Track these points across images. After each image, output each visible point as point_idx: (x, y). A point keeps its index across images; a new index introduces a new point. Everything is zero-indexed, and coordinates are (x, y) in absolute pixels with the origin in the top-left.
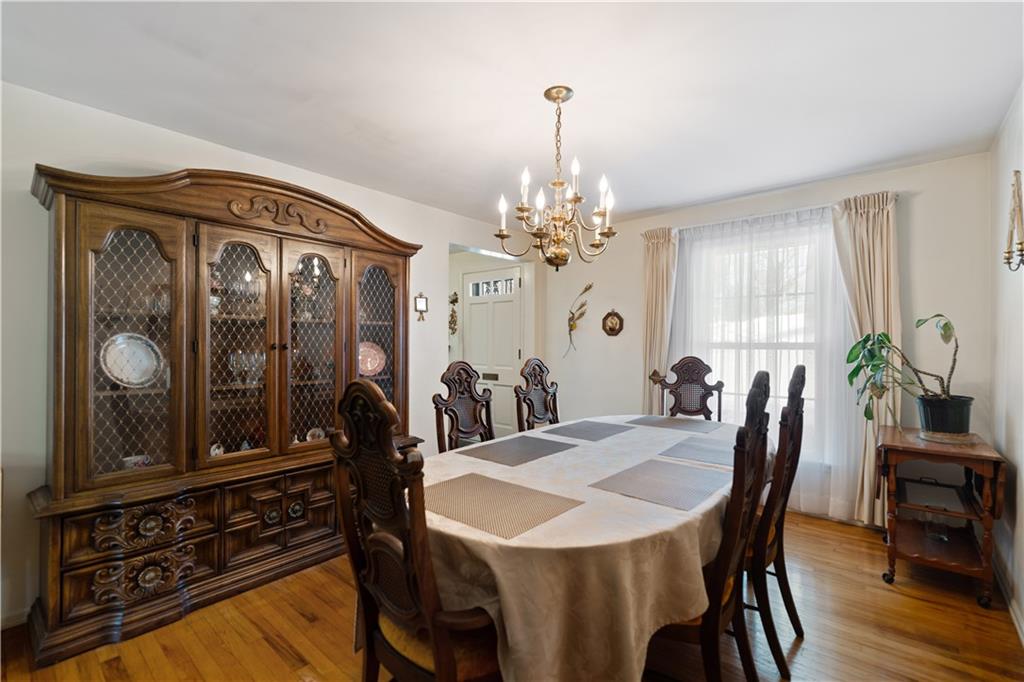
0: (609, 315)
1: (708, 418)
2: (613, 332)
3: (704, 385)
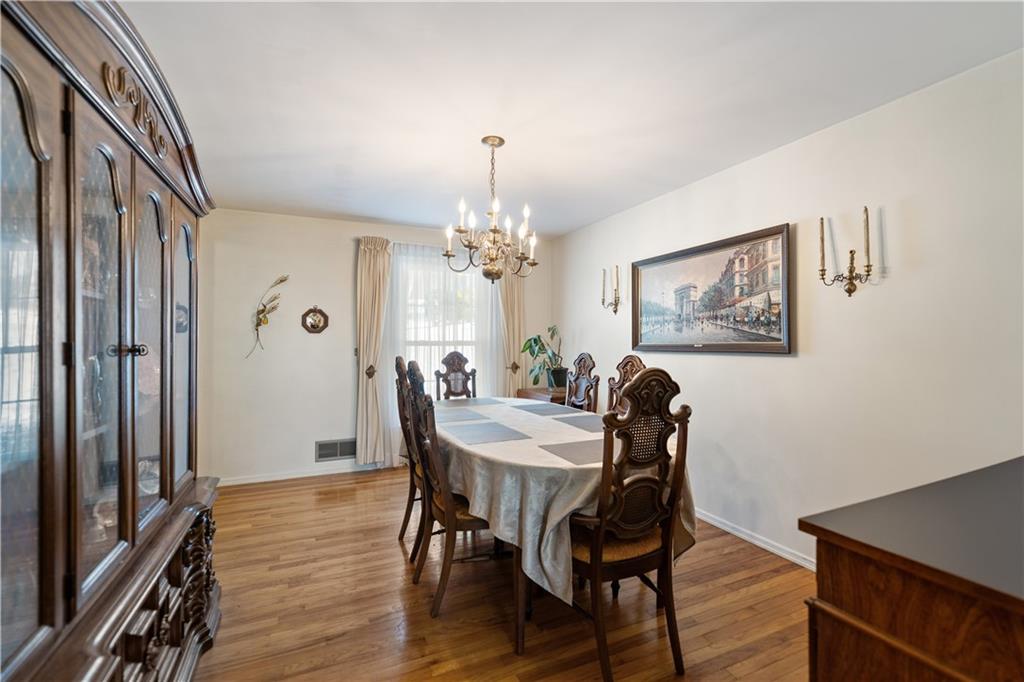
0: (310, 311)
1: (469, 396)
2: (315, 329)
3: (464, 373)
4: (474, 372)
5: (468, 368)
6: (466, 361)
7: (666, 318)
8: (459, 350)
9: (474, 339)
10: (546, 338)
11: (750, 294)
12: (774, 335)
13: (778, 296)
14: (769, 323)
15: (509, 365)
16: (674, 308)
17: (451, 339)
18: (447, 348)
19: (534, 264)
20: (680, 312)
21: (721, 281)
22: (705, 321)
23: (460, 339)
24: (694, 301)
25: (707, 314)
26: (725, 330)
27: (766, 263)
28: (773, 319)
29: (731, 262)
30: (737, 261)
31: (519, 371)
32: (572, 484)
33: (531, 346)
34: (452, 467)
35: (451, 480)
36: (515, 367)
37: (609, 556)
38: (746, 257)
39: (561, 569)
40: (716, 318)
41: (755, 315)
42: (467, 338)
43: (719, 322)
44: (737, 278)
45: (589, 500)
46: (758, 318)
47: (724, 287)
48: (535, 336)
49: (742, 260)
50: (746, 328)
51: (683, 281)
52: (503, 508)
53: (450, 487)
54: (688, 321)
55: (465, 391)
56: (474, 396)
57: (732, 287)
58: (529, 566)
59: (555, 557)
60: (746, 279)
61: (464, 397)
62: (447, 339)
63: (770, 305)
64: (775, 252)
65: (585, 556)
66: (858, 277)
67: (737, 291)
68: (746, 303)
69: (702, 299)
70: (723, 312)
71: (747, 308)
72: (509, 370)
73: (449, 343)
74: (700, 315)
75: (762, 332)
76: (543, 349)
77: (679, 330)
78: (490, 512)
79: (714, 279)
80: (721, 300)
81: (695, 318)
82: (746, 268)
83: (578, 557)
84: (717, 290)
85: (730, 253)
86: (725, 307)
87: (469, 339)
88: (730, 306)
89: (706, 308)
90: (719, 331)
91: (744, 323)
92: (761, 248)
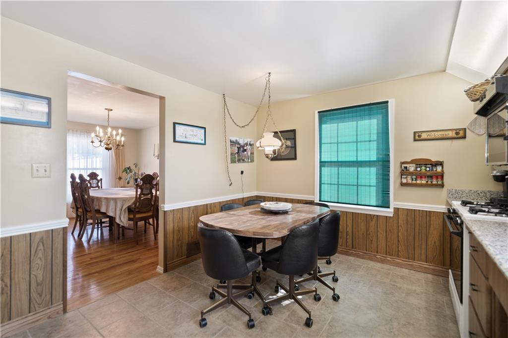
1: (99, 188)
3: (97, 180)
4: (101, 180)
5: (99, 178)
6: (98, 175)
8: (94, 171)
9: (101, 167)
10: (133, 167)
15: (118, 177)
17: (90, 167)
18: (88, 171)
19: (123, 146)
23: (94, 167)
31: (122, 180)
32: (129, 201)
33: (126, 170)
34: (95, 202)
35: (94, 206)
36: (120, 178)
37: (137, 216)
39: (126, 220)
42: (98, 167)
45: (133, 204)
48: (128, 167)
52: (110, 208)
53: (94, 208)
55: (98, 186)
56: (102, 188)
58: (118, 221)
59: (124, 217)
61: (97, 188)
62: (88, 167)
65: (132, 216)
72: (118, 180)
73: (89, 169)
76: (131, 171)
78: (107, 210)
83: (130, 217)
87: (99, 167)
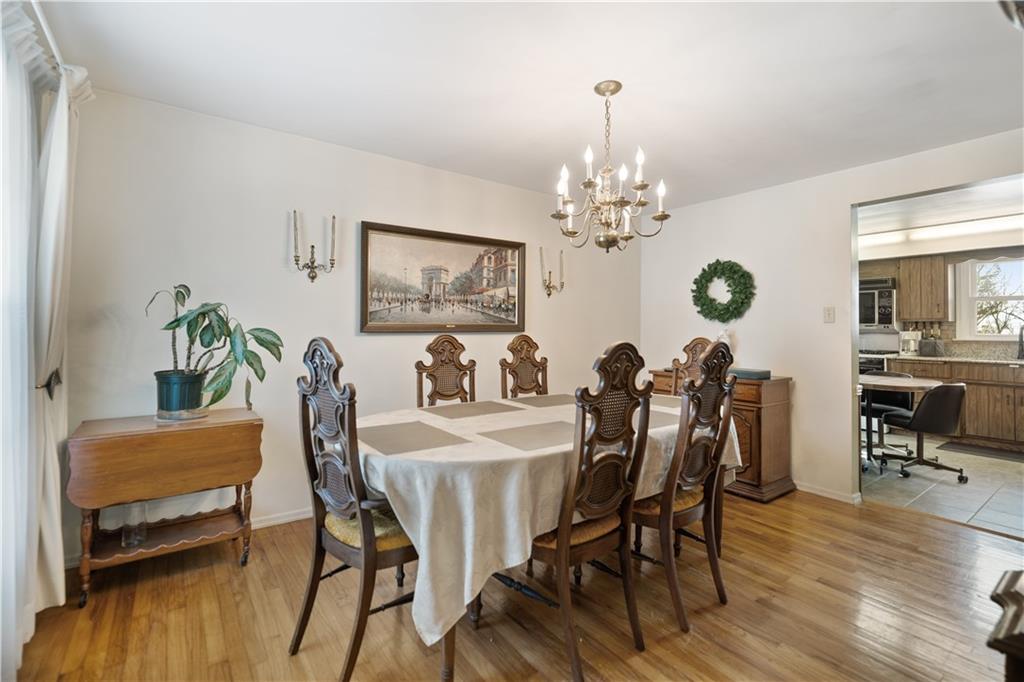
7: (409, 296)
11: (495, 286)
12: (510, 318)
13: (514, 291)
14: (507, 310)
16: (421, 287)
20: (428, 292)
21: (472, 271)
22: (456, 303)
24: (445, 284)
25: (459, 298)
26: (474, 313)
27: (506, 266)
28: (510, 307)
29: (481, 258)
30: (486, 258)
38: (493, 257)
40: (467, 302)
41: (498, 303)
43: (469, 306)
44: (485, 271)
46: (500, 306)
47: (474, 277)
49: (490, 258)
50: (491, 313)
51: (431, 261)
54: (438, 301)
57: (481, 277)
60: (492, 274)
63: (509, 296)
64: (513, 260)
66: (554, 287)
67: (485, 282)
68: (491, 293)
69: (453, 284)
70: (473, 297)
71: (492, 297)
74: (452, 298)
75: (503, 316)
77: (427, 310)
79: (466, 268)
80: (471, 288)
81: (446, 300)
82: (493, 265)
84: (468, 278)
85: (481, 249)
86: (474, 293)
88: (478, 293)
89: (457, 292)
90: (469, 313)
91: (490, 308)
92: (504, 253)
